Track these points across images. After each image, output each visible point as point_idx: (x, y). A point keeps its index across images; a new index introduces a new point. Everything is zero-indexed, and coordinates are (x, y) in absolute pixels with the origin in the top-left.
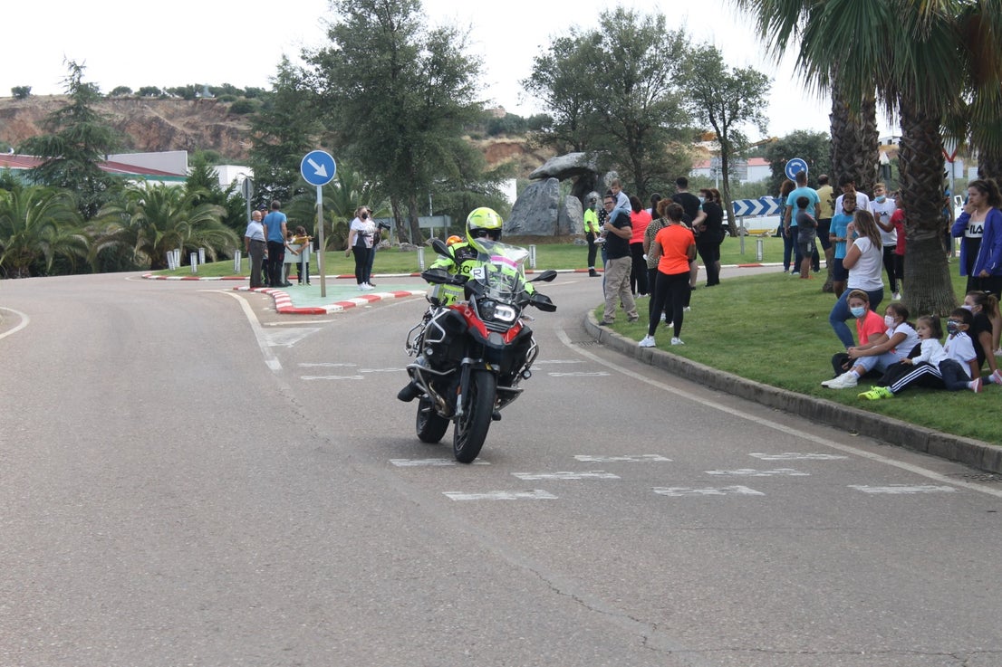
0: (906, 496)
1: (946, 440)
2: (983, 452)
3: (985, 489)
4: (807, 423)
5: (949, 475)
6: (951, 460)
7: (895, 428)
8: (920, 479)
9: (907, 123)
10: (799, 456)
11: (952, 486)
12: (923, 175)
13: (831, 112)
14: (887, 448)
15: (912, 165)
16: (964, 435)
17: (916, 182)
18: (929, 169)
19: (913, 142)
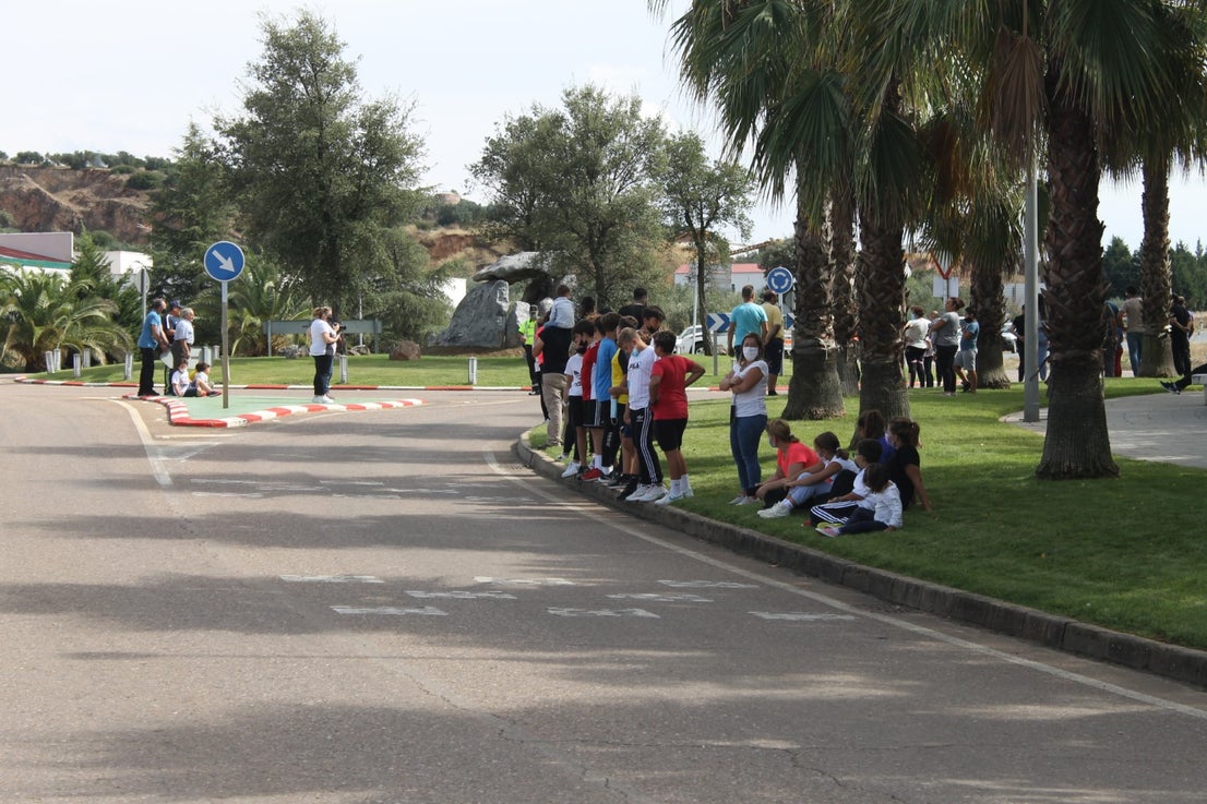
0: (803, 622)
1: (859, 571)
2: (892, 583)
3: (887, 619)
4: (729, 554)
5: (856, 606)
6: (864, 592)
7: (814, 559)
8: (824, 608)
9: (867, 237)
10: (709, 584)
11: (853, 614)
12: (882, 294)
13: (796, 220)
14: (804, 581)
15: (870, 283)
16: (880, 567)
17: (875, 302)
18: (888, 287)
19: (873, 258)
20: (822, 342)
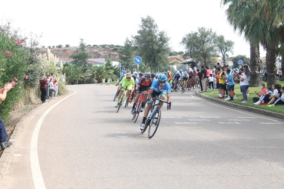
0: (271, 124)
1: (278, 114)
4: (248, 112)
5: (279, 121)
6: (280, 118)
7: (267, 112)
8: (274, 122)
9: (268, 50)
10: (247, 117)
11: (280, 123)
12: (271, 61)
13: (250, 48)
14: (265, 116)
15: (269, 59)
16: (282, 113)
17: (270, 63)
18: (272, 60)
19: (269, 54)
20: (256, 72)
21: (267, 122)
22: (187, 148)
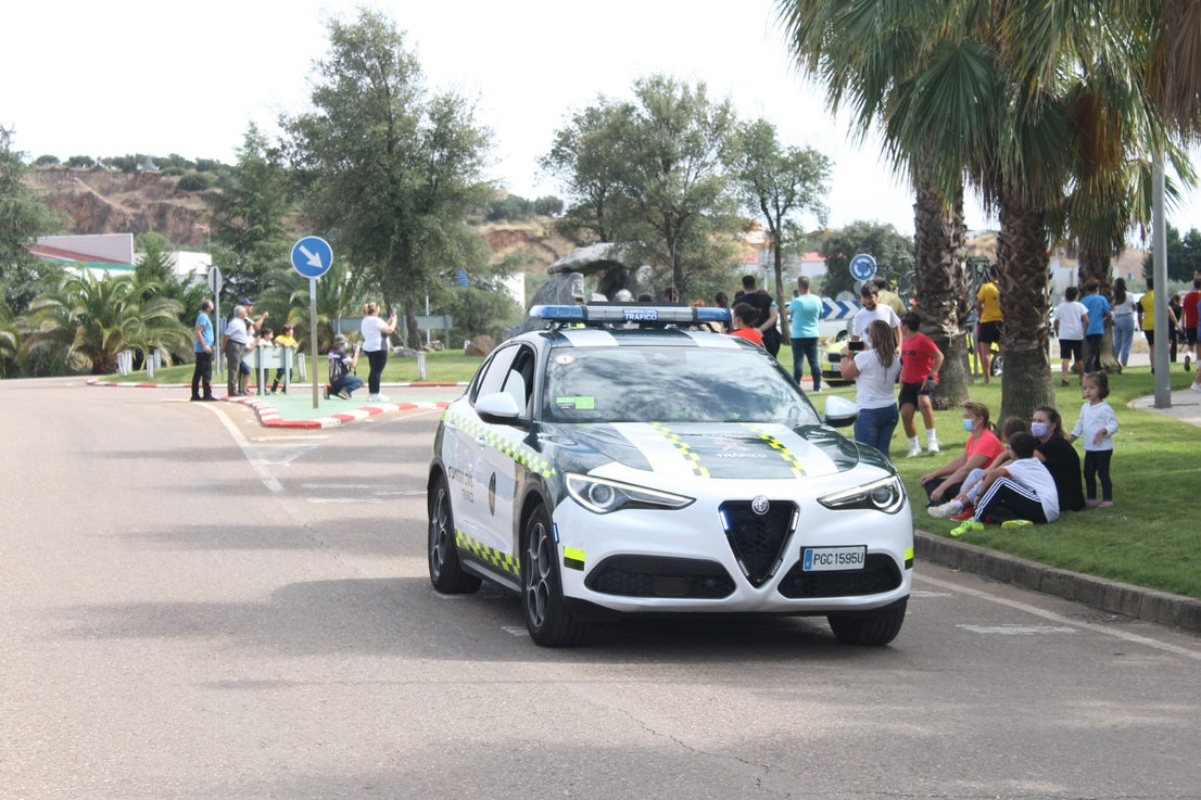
0: (1023, 636)
1: (1061, 577)
2: (1104, 590)
3: (1109, 630)
5: (1067, 616)
6: (1067, 599)
7: (1003, 564)
8: (1036, 620)
9: (1007, 216)
11: (1072, 626)
12: (1024, 277)
13: (915, 202)
14: (994, 585)
15: (1011, 265)
16: (1082, 571)
17: (1016, 285)
18: (1031, 269)
19: (1014, 238)
20: (946, 328)
21: (999, 623)
22: (566, 792)
